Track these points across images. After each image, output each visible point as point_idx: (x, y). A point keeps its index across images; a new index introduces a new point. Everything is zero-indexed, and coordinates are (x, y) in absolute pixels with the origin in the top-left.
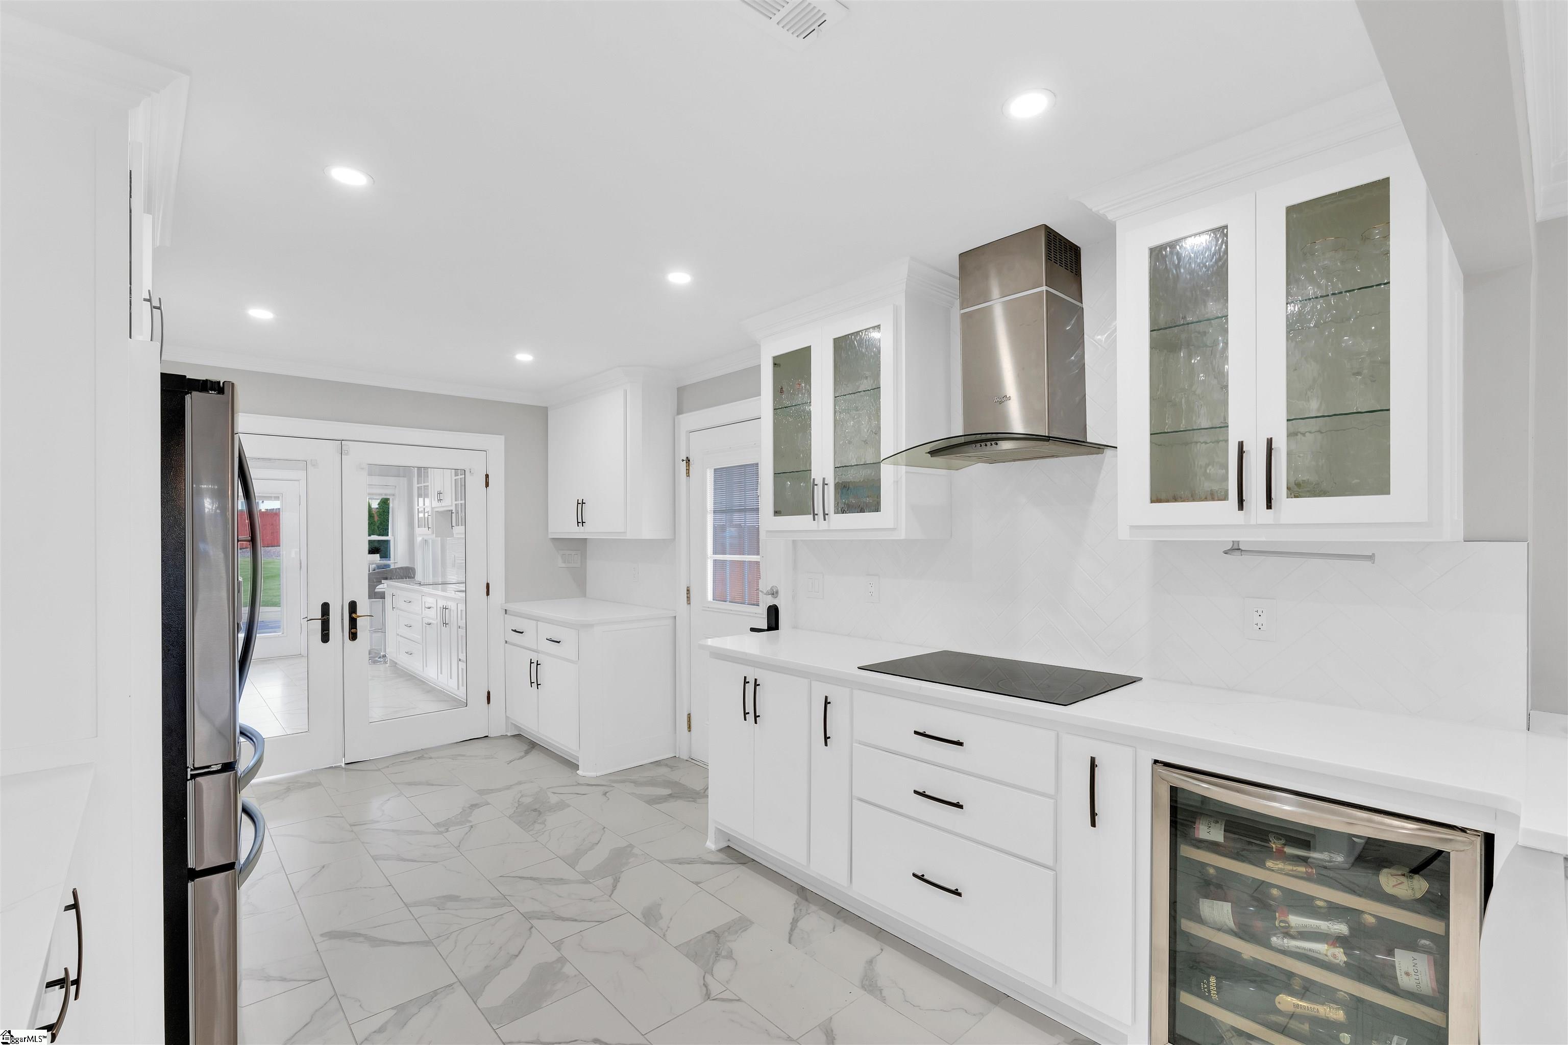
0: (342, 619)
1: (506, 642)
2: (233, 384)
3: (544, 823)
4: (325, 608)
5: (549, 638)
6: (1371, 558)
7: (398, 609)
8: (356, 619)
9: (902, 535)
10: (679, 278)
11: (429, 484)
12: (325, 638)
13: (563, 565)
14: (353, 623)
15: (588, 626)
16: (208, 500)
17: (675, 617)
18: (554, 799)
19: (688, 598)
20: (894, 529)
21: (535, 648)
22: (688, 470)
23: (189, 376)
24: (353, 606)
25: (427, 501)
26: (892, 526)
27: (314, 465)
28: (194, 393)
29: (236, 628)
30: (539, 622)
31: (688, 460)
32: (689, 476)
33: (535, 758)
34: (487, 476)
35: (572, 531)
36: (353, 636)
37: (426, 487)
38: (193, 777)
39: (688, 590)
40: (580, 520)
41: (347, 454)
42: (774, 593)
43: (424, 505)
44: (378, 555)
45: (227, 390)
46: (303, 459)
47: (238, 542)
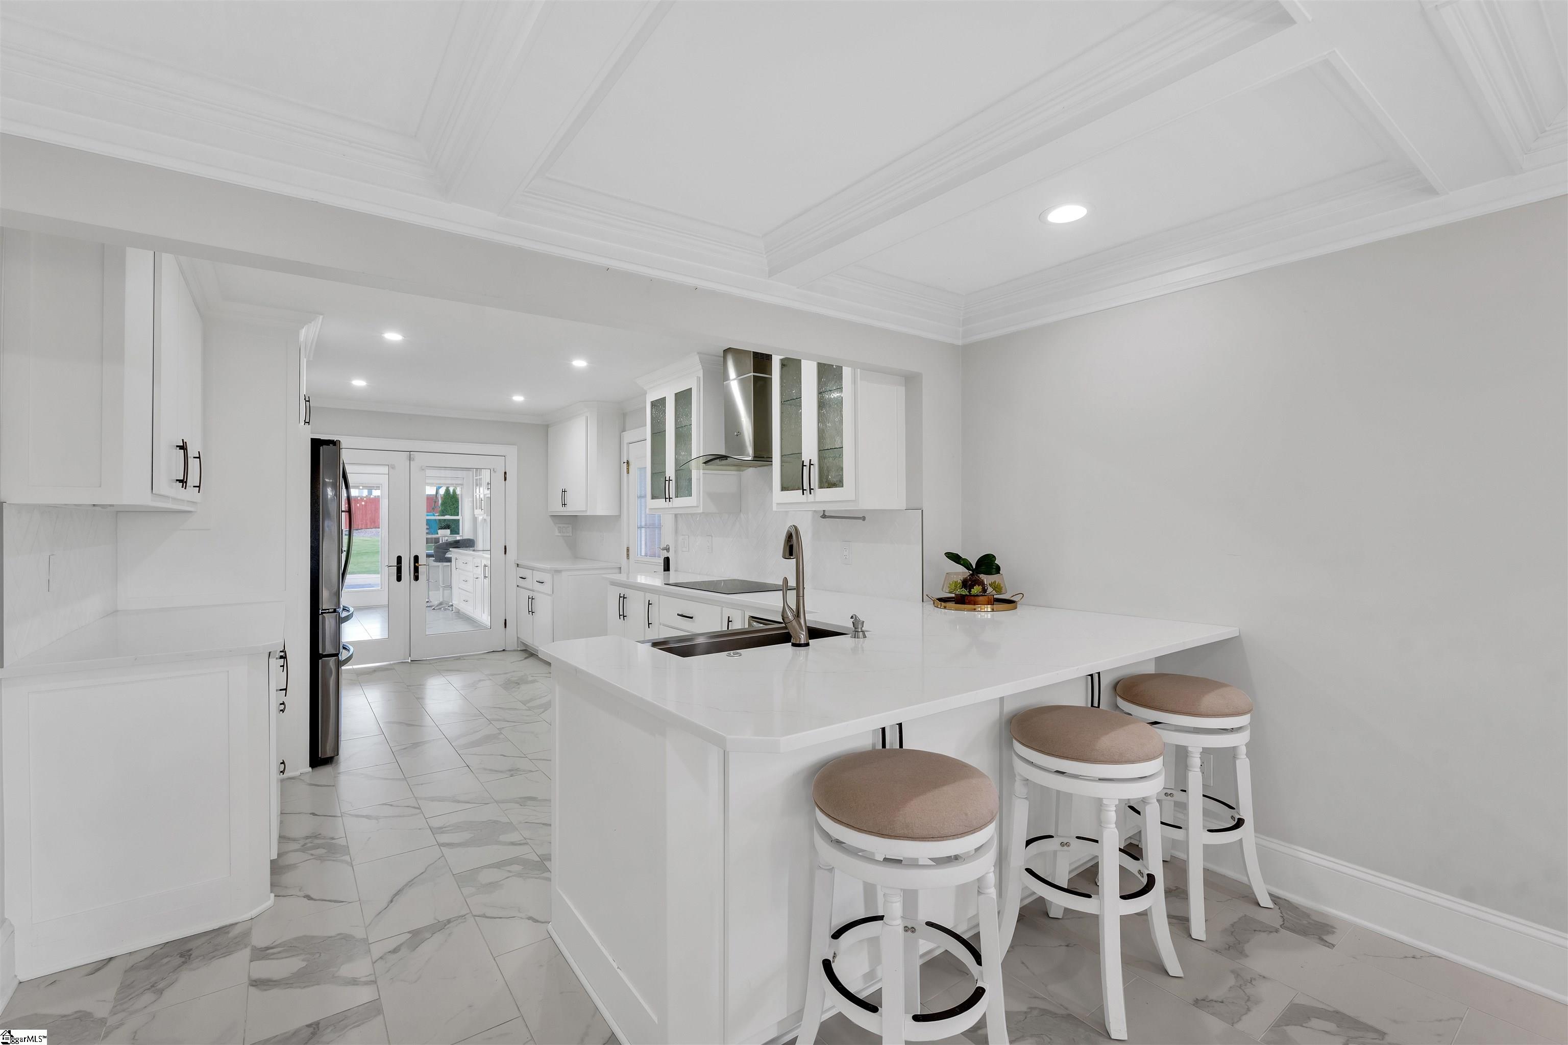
0: (410, 567)
1: (518, 586)
2: (340, 441)
3: (519, 688)
4: (399, 559)
5: (538, 580)
6: (864, 518)
7: (460, 569)
8: (418, 567)
9: (700, 510)
10: (580, 363)
11: (482, 477)
12: (399, 579)
13: (559, 535)
14: (416, 570)
15: (558, 571)
16: (330, 488)
17: (621, 568)
18: (530, 678)
19: (628, 555)
20: (697, 507)
21: (531, 588)
22: (628, 469)
23: (321, 439)
24: (416, 559)
25: (481, 489)
26: (696, 505)
27: (393, 468)
28: (324, 446)
29: (340, 551)
30: (534, 571)
31: (628, 462)
32: (628, 473)
33: (531, 661)
34: (505, 473)
35: (558, 509)
36: (416, 578)
37: (480, 479)
38: (322, 613)
39: (628, 550)
40: (563, 503)
41: (413, 460)
42: (668, 550)
43: (480, 492)
44: (449, 530)
45: (337, 443)
46: (387, 464)
47: (342, 512)
